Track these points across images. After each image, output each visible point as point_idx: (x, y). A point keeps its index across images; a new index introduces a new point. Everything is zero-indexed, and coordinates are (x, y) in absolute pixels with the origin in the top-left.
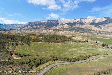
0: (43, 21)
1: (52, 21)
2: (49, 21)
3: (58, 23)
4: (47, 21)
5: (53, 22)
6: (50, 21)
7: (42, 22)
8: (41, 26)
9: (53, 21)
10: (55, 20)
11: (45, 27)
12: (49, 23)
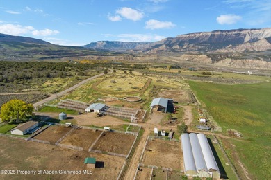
0: (199, 33)
1: (224, 33)
2: (216, 33)
3: (243, 39)
4: (210, 34)
5: (226, 35)
6: (219, 33)
7: (198, 35)
8: (192, 45)
9: (228, 31)
10: (235, 30)
11: (202, 47)
12: (216, 37)
